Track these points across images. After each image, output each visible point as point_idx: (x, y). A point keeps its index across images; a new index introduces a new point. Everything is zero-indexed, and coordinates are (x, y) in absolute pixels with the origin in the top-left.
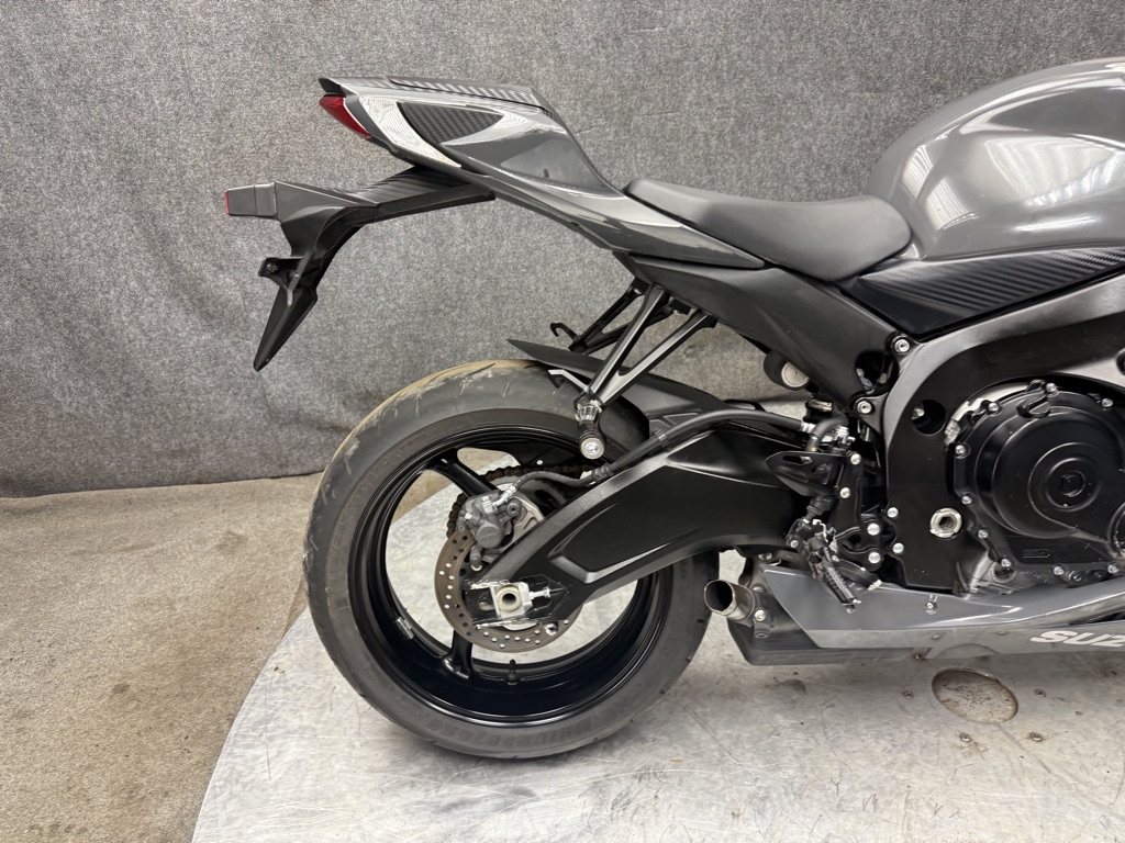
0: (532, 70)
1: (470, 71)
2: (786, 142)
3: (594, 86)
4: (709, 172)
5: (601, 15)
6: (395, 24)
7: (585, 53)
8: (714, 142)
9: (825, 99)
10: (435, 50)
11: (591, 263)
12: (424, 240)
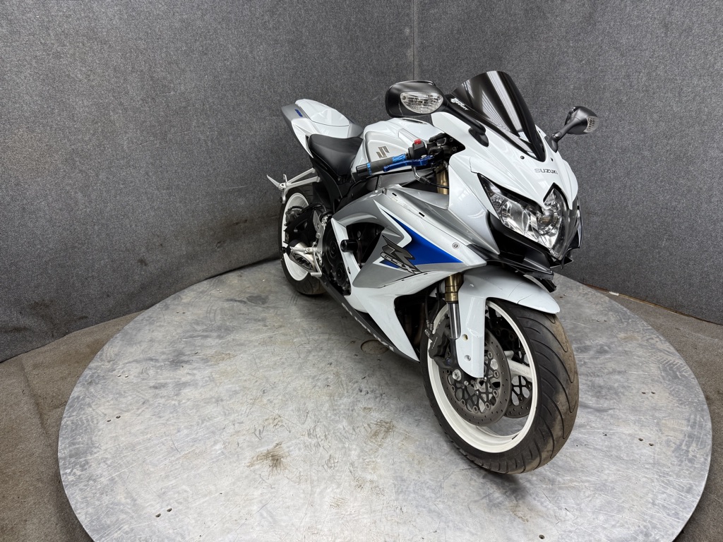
0: (110, 116)
1: (76, 119)
2: (243, 141)
3: (144, 122)
4: (210, 158)
5: (143, 88)
6: (27, 97)
7: (137, 106)
8: (210, 144)
9: (256, 121)
10: (53, 109)
11: (159, 208)
12: (61, 210)
